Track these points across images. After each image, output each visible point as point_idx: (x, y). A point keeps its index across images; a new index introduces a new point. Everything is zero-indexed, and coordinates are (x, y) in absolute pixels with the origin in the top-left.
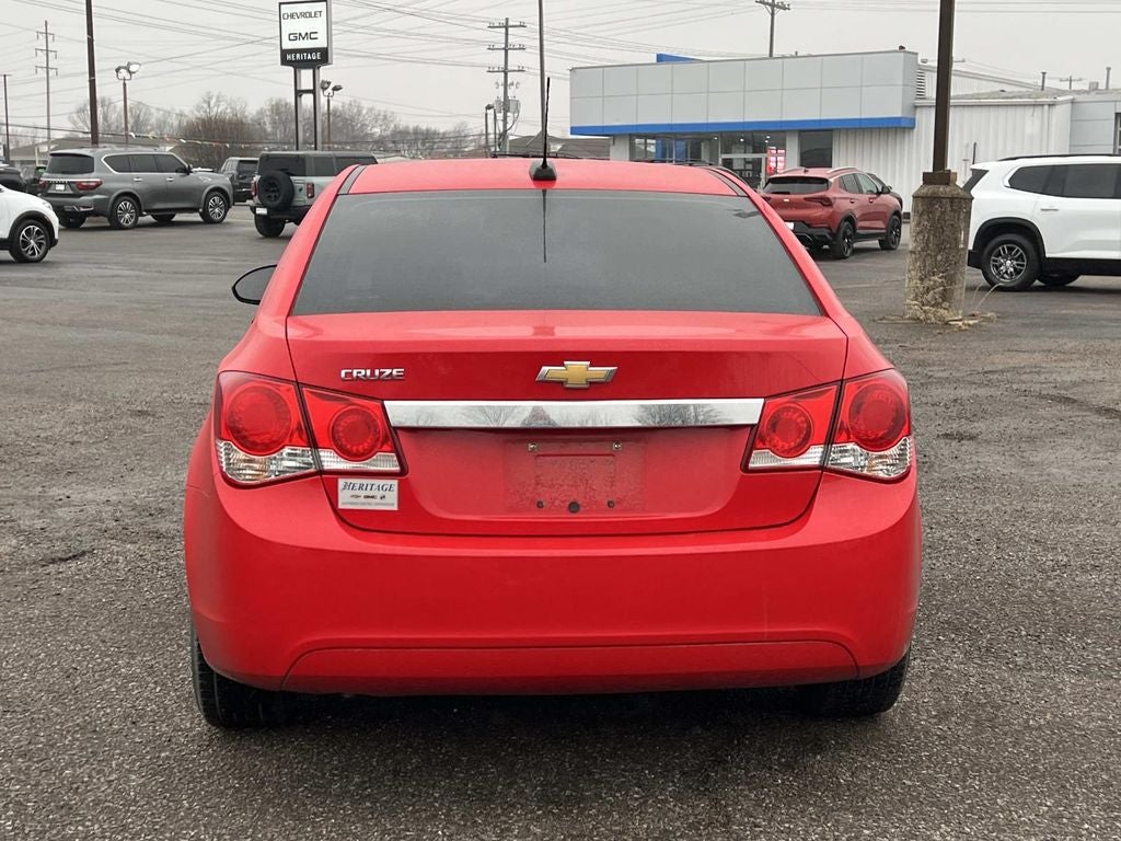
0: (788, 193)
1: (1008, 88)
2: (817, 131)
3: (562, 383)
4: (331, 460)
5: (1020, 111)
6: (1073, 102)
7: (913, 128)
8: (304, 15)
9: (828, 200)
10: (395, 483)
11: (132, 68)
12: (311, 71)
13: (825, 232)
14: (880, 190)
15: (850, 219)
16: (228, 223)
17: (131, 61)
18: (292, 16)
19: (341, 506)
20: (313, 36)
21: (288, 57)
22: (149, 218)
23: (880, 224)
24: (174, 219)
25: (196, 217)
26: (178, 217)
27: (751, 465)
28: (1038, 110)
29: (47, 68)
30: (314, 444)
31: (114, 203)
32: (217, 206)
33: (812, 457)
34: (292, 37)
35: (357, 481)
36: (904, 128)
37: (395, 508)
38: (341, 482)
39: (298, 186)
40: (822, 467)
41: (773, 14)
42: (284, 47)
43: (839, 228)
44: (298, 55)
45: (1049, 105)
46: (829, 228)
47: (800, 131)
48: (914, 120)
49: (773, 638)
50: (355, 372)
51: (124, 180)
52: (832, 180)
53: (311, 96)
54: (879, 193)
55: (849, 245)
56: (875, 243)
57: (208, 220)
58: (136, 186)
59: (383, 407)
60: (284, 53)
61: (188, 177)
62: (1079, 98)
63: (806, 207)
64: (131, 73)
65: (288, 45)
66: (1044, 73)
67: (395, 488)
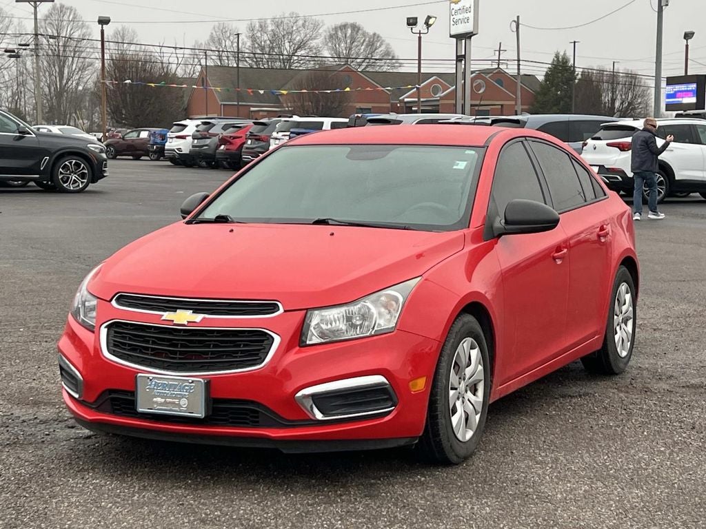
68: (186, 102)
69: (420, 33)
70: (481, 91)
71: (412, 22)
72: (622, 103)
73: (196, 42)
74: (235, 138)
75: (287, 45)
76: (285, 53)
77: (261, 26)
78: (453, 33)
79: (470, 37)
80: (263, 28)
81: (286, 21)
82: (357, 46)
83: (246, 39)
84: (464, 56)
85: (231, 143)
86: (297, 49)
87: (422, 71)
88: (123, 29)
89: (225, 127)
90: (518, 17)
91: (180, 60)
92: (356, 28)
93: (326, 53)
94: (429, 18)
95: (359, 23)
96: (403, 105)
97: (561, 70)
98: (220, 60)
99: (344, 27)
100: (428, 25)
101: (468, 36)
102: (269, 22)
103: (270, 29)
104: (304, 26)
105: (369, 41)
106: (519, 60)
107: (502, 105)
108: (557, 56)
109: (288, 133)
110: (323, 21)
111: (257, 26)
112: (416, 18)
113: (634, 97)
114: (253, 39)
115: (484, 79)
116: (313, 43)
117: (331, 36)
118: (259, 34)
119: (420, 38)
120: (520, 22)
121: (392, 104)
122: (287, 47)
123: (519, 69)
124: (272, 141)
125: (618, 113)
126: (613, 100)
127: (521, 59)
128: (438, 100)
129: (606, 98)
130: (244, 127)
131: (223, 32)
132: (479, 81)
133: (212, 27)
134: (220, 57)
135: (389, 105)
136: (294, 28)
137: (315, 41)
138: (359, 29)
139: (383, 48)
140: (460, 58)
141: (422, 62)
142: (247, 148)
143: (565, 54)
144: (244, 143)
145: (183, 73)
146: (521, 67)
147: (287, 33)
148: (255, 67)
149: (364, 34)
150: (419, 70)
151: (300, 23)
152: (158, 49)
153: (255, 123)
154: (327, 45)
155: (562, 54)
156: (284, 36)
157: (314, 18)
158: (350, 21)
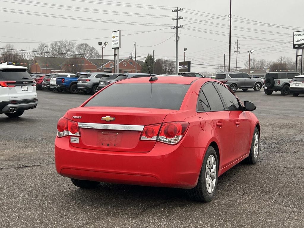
3: (105, 120)
4: (70, 134)
8: (300, 35)
11: (252, 51)
12: (301, 50)
16: (261, 91)
17: (252, 49)
18: (297, 35)
19: (71, 142)
20: (302, 40)
21: (295, 46)
22: (241, 90)
24: (248, 90)
25: (252, 89)
26: (249, 89)
27: (141, 139)
29: (237, 51)
30: (68, 130)
31: (230, 86)
32: (258, 86)
33: (154, 138)
34: (297, 41)
35: (73, 137)
37: (79, 143)
38: (71, 137)
39: (276, 81)
40: (156, 141)
42: (294, 44)
44: (298, 46)
49: (141, 175)
50: (74, 117)
51: (234, 80)
53: (301, 56)
57: (255, 90)
58: (236, 82)
59: (78, 124)
60: (294, 45)
61: (251, 79)
64: (251, 52)
65: (295, 43)
67: (79, 139)
68: (30, 68)
69: (103, 47)
70: (125, 66)
71: (100, 44)
72: (169, 70)
73: (34, 49)
74: (39, 80)
75: (64, 50)
76: (63, 53)
77: (55, 44)
78: (113, 47)
79: (118, 49)
80: (56, 44)
81: (63, 42)
82: (87, 51)
83: (50, 48)
84: (117, 55)
85: (38, 82)
86: (68, 51)
87: (104, 59)
88: (9, 45)
89: (37, 76)
90: (135, 43)
91: (28, 55)
92: (86, 45)
93: (77, 53)
94: (105, 42)
95: (87, 43)
96: (101, 69)
97: (150, 59)
98: (42, 55)
99: (82, 45)
100: (105, 45)
101: (118, 48)
102: (58, 43)
103: (58, 45)
104: (69, 44)
105: (91, 49)
106: (136, 56)
107: (132, 70)
108: (149, 55)
109: (56, 78)
110: (75, 43)
111: (54, 44)
112: (101, 43)
113: (172, 68)
114: (53, 48)
115: (126, 62)
116: (72, 50)
117: (78, 48)
118: (55, 47)
119: (103, 49)
120: (136, 44)
121: (97, 69)
122: (64, 51)
123: (136, 59)
124: (51, 81)
125: (167, 73)
126: (166, 69)
127: (136, 55)
128: (112, 68)
129: (164, 68)
130: (43, 76)
131: (43, 45)
132: (125, 62)
133: (39, 44)
134: (42, 54)
135: (96, 70)
136: (66, 45)
137: (73, 49)
138: (87, 45)
139: (95, 51)
140: (115, 55)
141: (104, 56)
142: (43, 83)
143: (151, 54)
144: (42, 82)
145: (29, 59)
146: (136, 58)
147: (64, 46)
148: (54, 57)
149: (89, 47)
150: (103, 58)
151: (68, 43)
152: (21, 51)
153: (46, 75)
154: (77, 50)
155: (150, 54)
156: (63, 47)
157: (72, 41)
158: (85, 43)
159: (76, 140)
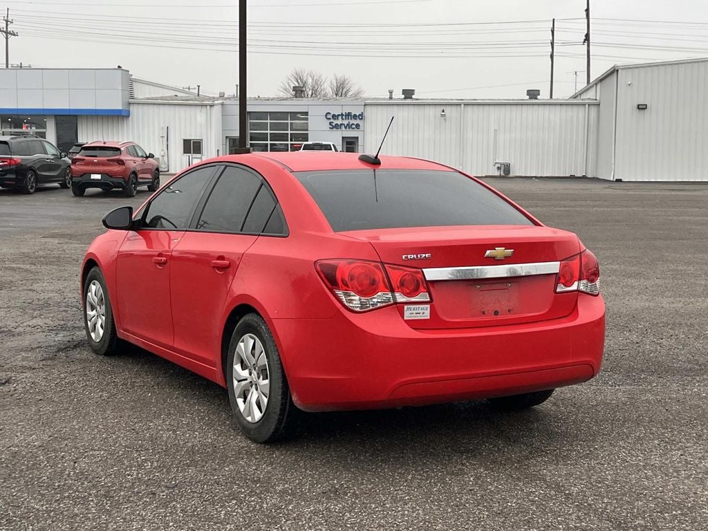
0: (96, 156)
1: (180, 94)
2: (67, 116)
4: (400, 298)
5: (193, 108)
6: (222, 104)
7: (129, 116)
9: (122, 161)
10: (428, 306)
13: (121, 181)
14: (148, 155)
15: (134, 173)
19: (407, 318)
23: (149, 176)
27: (557, 291)
28: (204, 108)
30: (392, 291)
33: (574, 287)
35: (412, 306)
36: (123, 116)
37: (429, 318)
38: (406, 307)
40: (578, 291)
41: (7, 38)
43: (129, 178)
45: (210, 106)
46: (123, 178)
47: (56, 116)
48: (129, 111)
49: (573, 364)
50: (409, 256)
52: (122, 149)
54: (147, 157)
55: (135, 188)
56: (145, 188)
59: (423, 272)
62: (226, 102)
63: (110, 165)
66: (199, 86)
67: (429, 309)
159: (422, 312)
